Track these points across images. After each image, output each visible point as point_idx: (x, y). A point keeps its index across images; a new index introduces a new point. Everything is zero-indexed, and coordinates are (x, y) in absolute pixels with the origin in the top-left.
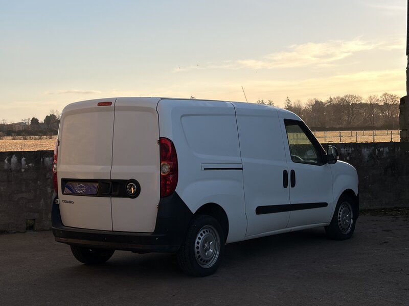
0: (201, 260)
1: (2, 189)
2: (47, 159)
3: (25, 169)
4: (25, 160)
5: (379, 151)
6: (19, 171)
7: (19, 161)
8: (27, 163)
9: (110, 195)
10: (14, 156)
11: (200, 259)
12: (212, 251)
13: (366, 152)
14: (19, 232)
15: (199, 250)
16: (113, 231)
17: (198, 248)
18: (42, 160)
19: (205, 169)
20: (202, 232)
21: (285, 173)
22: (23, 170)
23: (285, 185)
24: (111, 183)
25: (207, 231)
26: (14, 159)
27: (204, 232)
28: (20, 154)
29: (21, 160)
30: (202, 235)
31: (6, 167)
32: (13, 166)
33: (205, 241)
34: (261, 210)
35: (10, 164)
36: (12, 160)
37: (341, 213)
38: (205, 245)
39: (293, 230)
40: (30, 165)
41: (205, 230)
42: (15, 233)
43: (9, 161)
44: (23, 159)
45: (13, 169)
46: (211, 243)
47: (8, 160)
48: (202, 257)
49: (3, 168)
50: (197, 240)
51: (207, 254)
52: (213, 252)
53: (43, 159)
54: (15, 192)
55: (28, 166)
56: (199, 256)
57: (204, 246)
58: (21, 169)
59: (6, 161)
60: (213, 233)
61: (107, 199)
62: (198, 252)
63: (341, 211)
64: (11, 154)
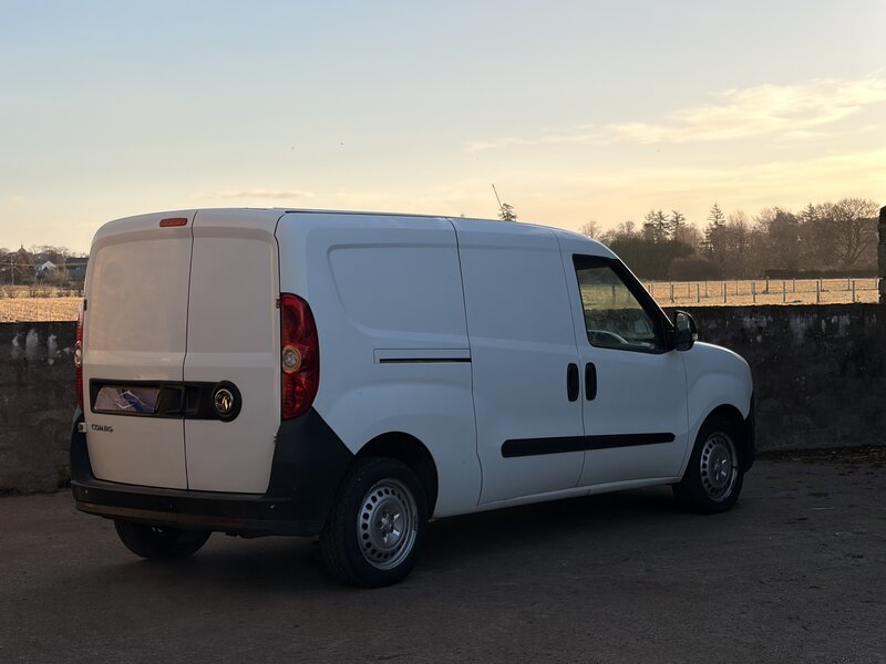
0: (373, 552)
1: (7, 400)
3: (56, 359)
4: (57, 340)
5: (828, 322)
6: (43, 363)
7: (43, 343)
8: (60, 347)
9: (182, 414)
10: (32, 331)
11: (369, 550)
12: (398, 534)
13: (799, 325)
14: (41, 492)
15: (369, 531)
16: (188, 490)
17: (365, 526)
19: (382, 361)
20: (375, 494)
21: (573, 370)
22: (51, 362)
23: (573, 395)
24: (182, 388)
25: (387, 492)
26: (32, 338)
27: (380, 494)
28: (44, 328)
29: (47, 339)
30: (374, 499)
31: (15, 354)
32: (30, 353)
33: (382, 512)
34: (512, 448)
35: (24, 348)
36: (28, 339)
37: (708, 456)
38: (383, 520)
39: (592, 493)
40: (67, 350)
41: (382, 490)
42: (34, 493)
43: (22, 341)
44: (52, 338)
45: (31, 358)
46: (397, 516)
47: (19, 341)
48: (375, 545)
49: (10, 356)
50: (364, 510)
51: (386, 539)
52: (400, 537)
54: (35, 407)
55: (62, 352)
56: (369, 545)
57: (380, 523)
58: (46, 361)
59: (15, 342)
60: (402, 495)
61: (177, 423)
62: (366, 536)
63: (707, 452)
64: (27, 326)
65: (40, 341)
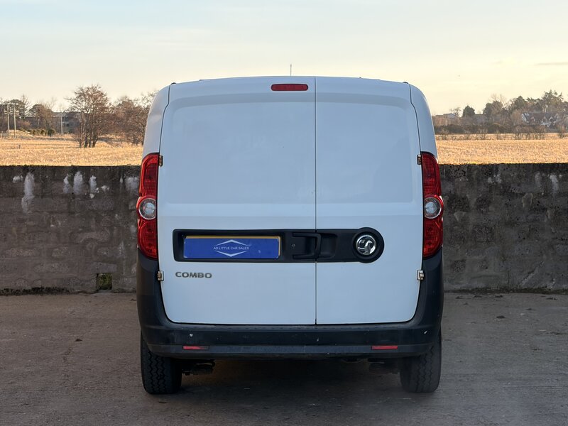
1: (60, 224)
2: (130, 180)
3: (96, 195)
4: (96, 180)
6: (86, 197)
7: (86, 181)
8: (99, 185)
10: (78, 173)
18: (121, 180)
22: (92, 196)
26: (78, 178)
28: (87, 171)
29: (89, 179)
31: (65, 190)
32: (77, 189)
35: (73, 186)
36: (75, 179)
40: (104, 187)
43: (71, 180)
44: (93, 178)
45: (77, 193)
47: (68, 180)
49: (62, 191)
53: (124, 180)
54: (80, 230)
55: (101, 190)
58: (88, 194)
59: (66, 181)
64: (74, 169)
65: (84, 180)
